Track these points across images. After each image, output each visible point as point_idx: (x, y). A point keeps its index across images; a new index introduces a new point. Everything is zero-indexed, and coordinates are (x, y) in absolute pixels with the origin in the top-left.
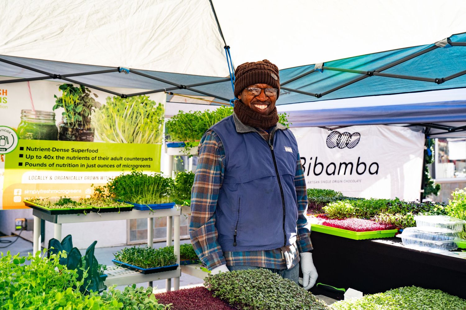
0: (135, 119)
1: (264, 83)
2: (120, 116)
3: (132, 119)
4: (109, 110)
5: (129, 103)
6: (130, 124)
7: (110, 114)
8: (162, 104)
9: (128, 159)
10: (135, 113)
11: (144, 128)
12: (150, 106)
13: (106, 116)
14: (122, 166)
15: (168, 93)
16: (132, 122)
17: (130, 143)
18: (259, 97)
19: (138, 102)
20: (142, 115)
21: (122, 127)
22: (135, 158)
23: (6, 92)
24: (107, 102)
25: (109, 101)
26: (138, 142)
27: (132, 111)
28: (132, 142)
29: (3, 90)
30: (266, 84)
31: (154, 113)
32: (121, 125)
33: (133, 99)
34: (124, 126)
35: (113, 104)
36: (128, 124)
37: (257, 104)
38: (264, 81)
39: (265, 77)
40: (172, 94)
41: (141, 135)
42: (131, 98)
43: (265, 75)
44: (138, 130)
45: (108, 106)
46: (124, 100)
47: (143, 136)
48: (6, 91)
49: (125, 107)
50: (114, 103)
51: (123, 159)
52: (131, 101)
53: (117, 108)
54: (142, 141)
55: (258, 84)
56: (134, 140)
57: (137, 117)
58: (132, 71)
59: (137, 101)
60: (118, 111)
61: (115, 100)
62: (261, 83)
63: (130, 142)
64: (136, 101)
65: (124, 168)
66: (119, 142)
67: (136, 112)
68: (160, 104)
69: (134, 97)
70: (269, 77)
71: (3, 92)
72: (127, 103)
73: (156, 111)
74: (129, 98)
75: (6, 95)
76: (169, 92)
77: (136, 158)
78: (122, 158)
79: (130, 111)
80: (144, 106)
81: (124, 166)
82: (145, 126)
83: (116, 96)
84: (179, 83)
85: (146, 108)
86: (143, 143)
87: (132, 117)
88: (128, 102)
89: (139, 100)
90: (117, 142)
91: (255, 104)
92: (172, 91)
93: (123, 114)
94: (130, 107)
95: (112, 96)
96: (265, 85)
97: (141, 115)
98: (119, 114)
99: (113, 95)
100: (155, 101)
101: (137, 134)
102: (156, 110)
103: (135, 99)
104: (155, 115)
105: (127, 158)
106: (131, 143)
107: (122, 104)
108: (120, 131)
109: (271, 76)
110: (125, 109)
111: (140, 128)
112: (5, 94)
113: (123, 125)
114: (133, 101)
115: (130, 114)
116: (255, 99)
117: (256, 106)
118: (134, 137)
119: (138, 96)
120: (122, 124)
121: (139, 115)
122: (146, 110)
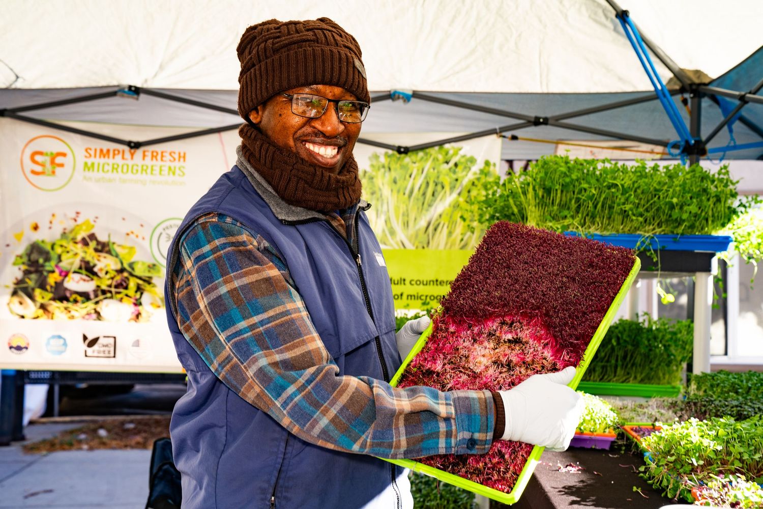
0: (431, 198)
1: (337, 85)
2: (399, 191)
3: (425, 198)
4: (375, 180)
5: (417, 165)
6: (421, 207)
7: (377, 189)
8: (492, 162)
9: (419, 282)
10: (432, 186)
11: (451, 217)
12: (465, 168)
13: (369, 193)
14: (405, 297)
15: (504, 137)
16: (423, 204)
17: (420, 249)
18: (323, 124)
19: (438, 160)
20: (447, 188)
21: (403, 215)
22: (435, 280)
23: (184, 157)
24: (372, 166)
25: (375, 163)
26: (438, 245)
27: (425, 181)
28: (425, 246)
29: (179, 154)
30: (342, 86)
31: (473, 184)
32: (401, 211)
33: (426, 154)
34: (406, 214)
35: (384, 167)
36: (416, 207)
37: (314, 143)
38: (339, 80)
39: (340, 67)
40: (514, 138)
41: (445, 231)
42: (421, 154)
43: (340, 63)
44: (437, 220)
45: (374, 173)
46: (407, 159)
47: (450, 233)
48: (185, 154)
49: (409, 172)
50: (386, 165)
51: (407, 282)
52: (422, 158)
53: (393, 177)
54: (449, 244)
55: (320, 87)
56: (428, 243)
57: (436, 194)
58: (417, 95)
59: (436, 160)
60: (395, 182)
61: (388, 160)
62: (330, 83)
63: (420, 246)
64: (434, 159)
65: (409, 302)
66: (396, 247)
67: (434, 182)
68: (487, 163)
69: (428, 150)
70: (351, 69)
71: (180, 157)
72: (414, 165)
73: (478, 179)
74: (417, 154)
75: (184, 161)
76: (509, 134)
77: (437, 281)
78: (404, 280)
79: (420, 181)
80: (450, 169)
81: (410, 297)
82: (453, 212)
83: (390, 152)
84: (532, 113)
85: (454, 172)
86: (451, 247)
87: (424, 194)
88: (415, 163)
89: (441, 157)
90: (391, 245)
91: (306, 141)
92: (516, 133)
93: (406, 188)
94: (420, 171)
95: (381, 151)
96: (337, 91)
97: (443, 187)
98: (395, 188)
99: (383, 151)
100: (475, 157)
101: (435, 229)
102: (478, 176)
103: (431, 155)
104: (476, 186)
105: (415, 279)
106: (423, 248)
107: (403, 167)
108: (398, 223)
109: (354, 67)
110: (410, 176)
111: (443, 216)
112: (182, 159)
113: (405, 209)
114: (427, 160)
115: (420, 188)
116: (307, 129)
117: (310, 146)
118: (428, 235)
119: (437, 148)
120: (403, 208)
121: (439, 187)
122: (455, 177)
